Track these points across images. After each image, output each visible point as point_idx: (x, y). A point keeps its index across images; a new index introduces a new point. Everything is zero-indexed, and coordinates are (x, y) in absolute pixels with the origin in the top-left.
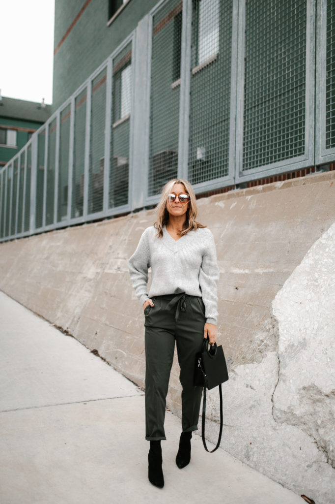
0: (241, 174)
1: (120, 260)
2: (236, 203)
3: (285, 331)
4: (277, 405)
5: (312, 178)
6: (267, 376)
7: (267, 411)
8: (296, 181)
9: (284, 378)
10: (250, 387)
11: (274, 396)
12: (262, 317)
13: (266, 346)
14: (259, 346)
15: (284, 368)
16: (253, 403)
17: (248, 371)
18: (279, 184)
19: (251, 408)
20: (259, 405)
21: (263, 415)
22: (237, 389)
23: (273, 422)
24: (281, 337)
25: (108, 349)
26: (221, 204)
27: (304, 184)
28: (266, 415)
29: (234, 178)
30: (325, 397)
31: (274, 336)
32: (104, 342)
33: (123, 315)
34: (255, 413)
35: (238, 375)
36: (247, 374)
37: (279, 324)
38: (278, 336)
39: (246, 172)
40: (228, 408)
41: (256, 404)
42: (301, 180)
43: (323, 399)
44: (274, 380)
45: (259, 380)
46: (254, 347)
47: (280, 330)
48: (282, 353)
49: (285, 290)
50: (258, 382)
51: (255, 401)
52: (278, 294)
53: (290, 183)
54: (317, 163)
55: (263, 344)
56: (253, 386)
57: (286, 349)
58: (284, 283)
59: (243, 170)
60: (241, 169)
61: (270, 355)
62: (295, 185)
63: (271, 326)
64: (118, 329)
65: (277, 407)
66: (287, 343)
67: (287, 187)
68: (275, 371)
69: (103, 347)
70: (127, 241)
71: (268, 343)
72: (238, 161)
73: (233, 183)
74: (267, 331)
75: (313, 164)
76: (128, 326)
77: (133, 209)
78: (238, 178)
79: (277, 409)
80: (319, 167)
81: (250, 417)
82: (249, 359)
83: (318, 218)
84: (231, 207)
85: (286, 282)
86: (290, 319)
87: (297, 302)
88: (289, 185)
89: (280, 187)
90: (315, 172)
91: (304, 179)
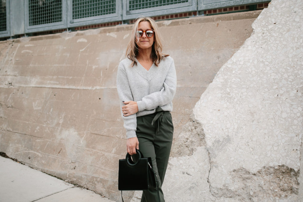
0: (128, 13)
1: (10, 77)
2: (128, 35)
3: (210, 131)
4: (213, 185)
5: (197, 20)
6: (200, 164)
7: (205, 190)
8: (183, 21)
9: (215, 165)
10: (187, 173)
11: (209, 178)
12: (180, 120)
13: (192, 142)
14: (185, 142)
15: (215, 158)
16: (192, 185)
17: (181, 162)
18: (167, 22)
19: (190, 189)
20: (197, 186)
21: (202, 193)
22: (175, 176)
23: (211, 197)
24: (207, 136)
25: (18, 151)
26: (113, 35)
27: (190, 24)
28: (204, 193)
29: (122, 16)
30: (253, 176)
31: (197, 135)
32: (11, 145)
33: (27, 122)
34: (194, 192)
35: (173, 166)
36: (181, 164)
37: (203, 126)
38: (204, 135)
39: (132, 12)
40: (169, 191)
41: (194, 185)
42: (188, 21)
43: (252, 177)
44: (207, 167)
45: (194, 168)
46: (181, 143)
47: (205, 130)
48: (211, 147)
49: (202, 101)
50: (193, 170)
51: (193, 183)
52: (197, 104)
53: (178, 22)
54: (199, 9)
55: (188, 141)
56: (188, 173)
57: (213, 144)
58: (201, 96)
59: (130, 10)
60: (128, 9)
61: (200, 150)
62: (182, 24)
63: (193, 128)
64: (25, 134)
65: (213, 186)
66: (213, 140)
67: (174, 25)
68: (207, 160)
69: (11, 150)
70: (13, 62)
71: (193, 140)
72: (126, 3)
73: (120, 19)
74: (189, 131)
75: (196, 10)
76: (36, 131)
77: (12, 35)
78: (126, 15)
79: (214, 188)
80: (200, 12)
81: (190, 195)
82: (175, 152)
83: (212, 49)
84: (124, 38)
85: (203, 96)
86: (211, 122)
87: (215, 110)
88: (177, 24)
89: (168, 24)
90: (198, 15)
91: (190, 20)
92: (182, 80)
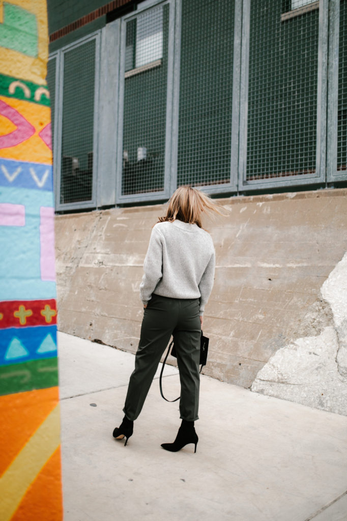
0: (245, 183)
1: (100, 255)
2: (245, 208)
3: (338, 311)
5: (326, 193)
6: (328, 344)
7: (333, 370)
8: (309, 194)
9: (344, 344)
10: (314, 353)
11: (337, 358)
12: (306, 301)
13: (319, 322)
14: (312, 323)
15: (343, 337)
16: (319, 365)
17: (308, 342)
18: (291, 195)
19: (317, 369)
20: (325, 366)
21: (330, 373)
22: (301, 356)
23: (340, 376)
24: (335, 315)
25: (117, 338)
26: (228, 208)
27: (318, 197)
28: (332, 373)
29: (238, 186)
31: (325, 315)
32: (107, 331)
33: (126, 306)
34: (322, 372)
35: (299, 346)
36: (307, 344)
37: (331, 305)
38: (332, 315)
39: (250, 182)
40: (294, 371)
41: (321, 365)
42: (315, 194)
44: (335, 346)
45: (321, 348)
46: (307, 324)
47: (333, 310)
48: (339, 327)
49: (331, 280)
50: (320, 350)
51: (320, 363)
52: (325, 282)
53: (304, 195)
54: (328, 181)
55: (315, 321)
56: (316, 353)
57: (342, 323)
58: (329, 275)
59: (247, 180)
60: (245, 179)
61: (328, 330)
62: (309, 197)
63: (321, 308)
64: (125, 319)
65: (342, 366)
66: (342, 319)
67: (299, 198)
68: (335, 340)
69: (108, 337)
70: (104, 237)
71: (321, 320)
72: (242, 172)
73: (236, 190)
74: (316, 311)
75: (324, 181)
76: (137, 316)
77: (99, 205)
78: (242, 186)
79: (342, 368)
80: (330, 185)
81: (317, 375)
82: (302, 333)
83: (342, 225)
84: (241, 211)
85: (331, 274)
86: (340, 301)
87: (344, 289)
88: (302, 197)
89: (292, 197)
90: (326, 188)
91: (317, 193)
92: (309, 258)
